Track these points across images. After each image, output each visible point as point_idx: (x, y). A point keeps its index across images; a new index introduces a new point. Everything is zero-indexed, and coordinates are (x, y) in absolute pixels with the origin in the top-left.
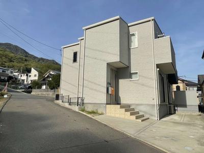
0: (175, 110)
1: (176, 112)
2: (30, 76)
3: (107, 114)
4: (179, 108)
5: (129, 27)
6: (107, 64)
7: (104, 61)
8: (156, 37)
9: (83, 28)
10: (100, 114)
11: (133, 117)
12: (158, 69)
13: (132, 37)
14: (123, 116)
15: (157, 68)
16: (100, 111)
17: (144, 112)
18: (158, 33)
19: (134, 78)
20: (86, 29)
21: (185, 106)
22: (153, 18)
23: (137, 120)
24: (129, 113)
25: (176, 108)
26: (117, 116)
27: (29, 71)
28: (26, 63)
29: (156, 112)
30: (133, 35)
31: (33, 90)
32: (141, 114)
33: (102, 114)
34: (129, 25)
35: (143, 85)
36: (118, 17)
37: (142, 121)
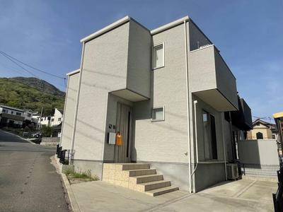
0: (241, 173)
1: (243, 176)
2: (53, 120)
3: (104, 180)
4: (247, 170)
5: (152, 35)
9: (81, 41)
10: (93, 180)
11: (141, 188)
12: (196, 102)
13: (158, 52)
14: (125, 185)
15: (193, 100)
17: (172, 176)
20: (86, 42)
22: (187, 18)
23: (147, 193)
24: (134, 179)
25: (242, 170)
26: (118, 183)
27: (53, 113)
28: (54, 103)
32: (166, 179)
33: (96, 179)
34: (152, 32)
35: (171, 128)
36: (127, 18)
37: (155, 195)
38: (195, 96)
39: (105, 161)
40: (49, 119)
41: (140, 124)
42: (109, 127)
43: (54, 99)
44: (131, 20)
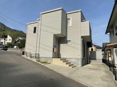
0: (90, 62)
1: (91, 62)
2: (7, 40)
3: (53, 64)
4: (92, 61)
5: (67, 14)
6: (54, 35)
7: (52, 33)
8: (82, 21)
9: (40, 13)
10: (49, 64)
11: (68, 65)
12: (82, 39)
13: (69, 20)
14: (61, 65)
15: (82, 38)
16: (48, 62)
17: (74, 62)
18: (83, 19)
19: (69, 43)
20: (42, 14)
21: (95, 59)
22: (80, 10)
23: (70, 67)
24: (65, 63)
25: (91, 60)
26: (59, 64)
27: (6, 37)
28: (4, 32)
29: (80, 63)
30: (69, 19)
31: (8, 49)
32: (72, 63)
33: (50, 63)
34: (67, 13)
35: (74, 47)
36: (61, 8)
37: (72, 67)
38: (82, 37)
39: (53, 58)
40: (5, 39)
41: (62, 45)
42: (54, 46)
43: (4, 30)
44: (62, 9)
